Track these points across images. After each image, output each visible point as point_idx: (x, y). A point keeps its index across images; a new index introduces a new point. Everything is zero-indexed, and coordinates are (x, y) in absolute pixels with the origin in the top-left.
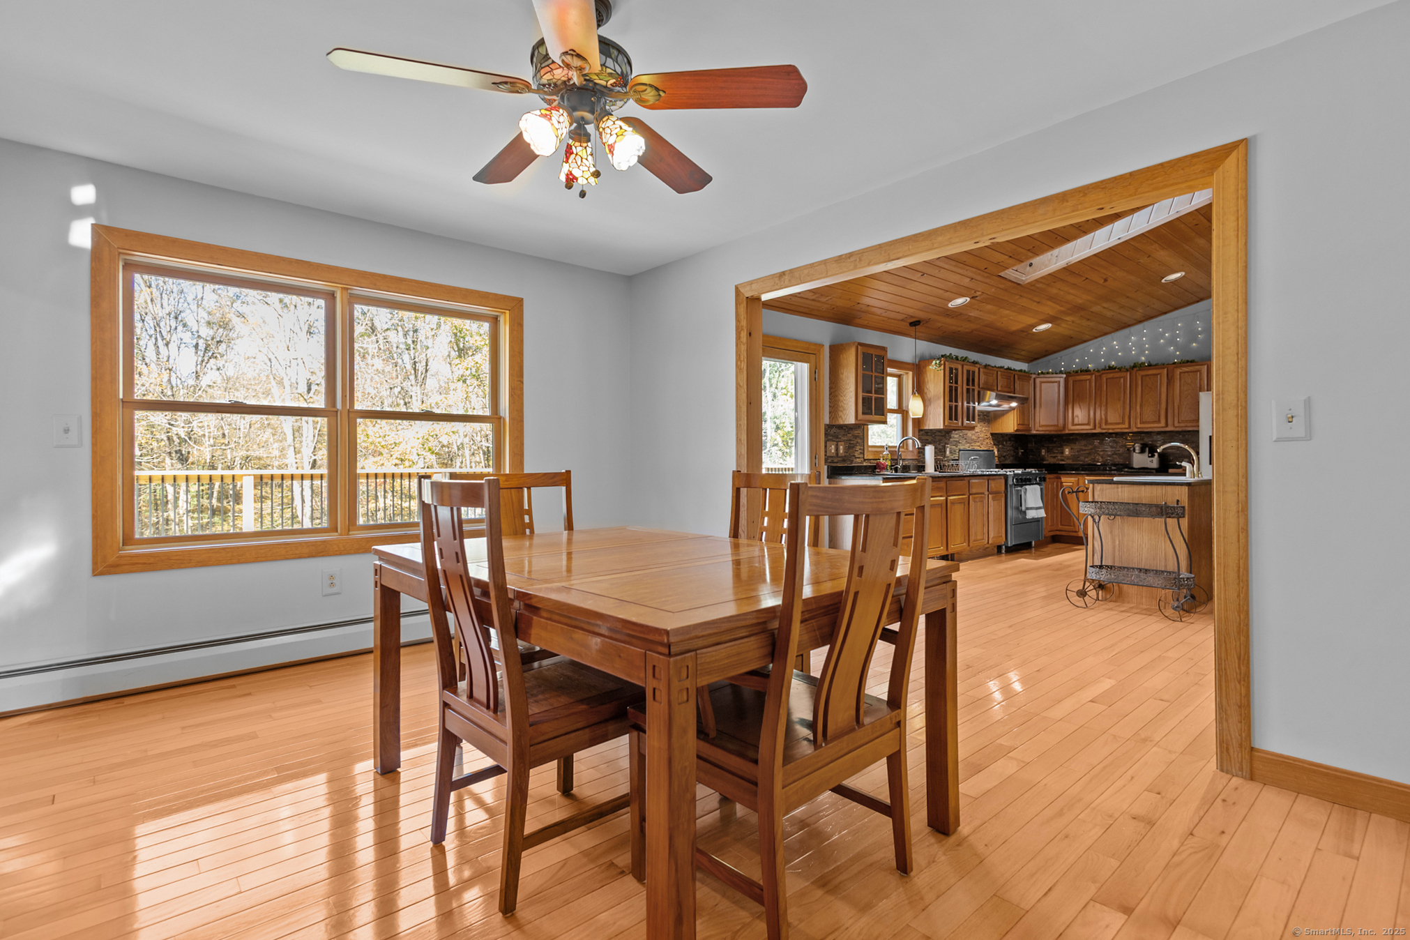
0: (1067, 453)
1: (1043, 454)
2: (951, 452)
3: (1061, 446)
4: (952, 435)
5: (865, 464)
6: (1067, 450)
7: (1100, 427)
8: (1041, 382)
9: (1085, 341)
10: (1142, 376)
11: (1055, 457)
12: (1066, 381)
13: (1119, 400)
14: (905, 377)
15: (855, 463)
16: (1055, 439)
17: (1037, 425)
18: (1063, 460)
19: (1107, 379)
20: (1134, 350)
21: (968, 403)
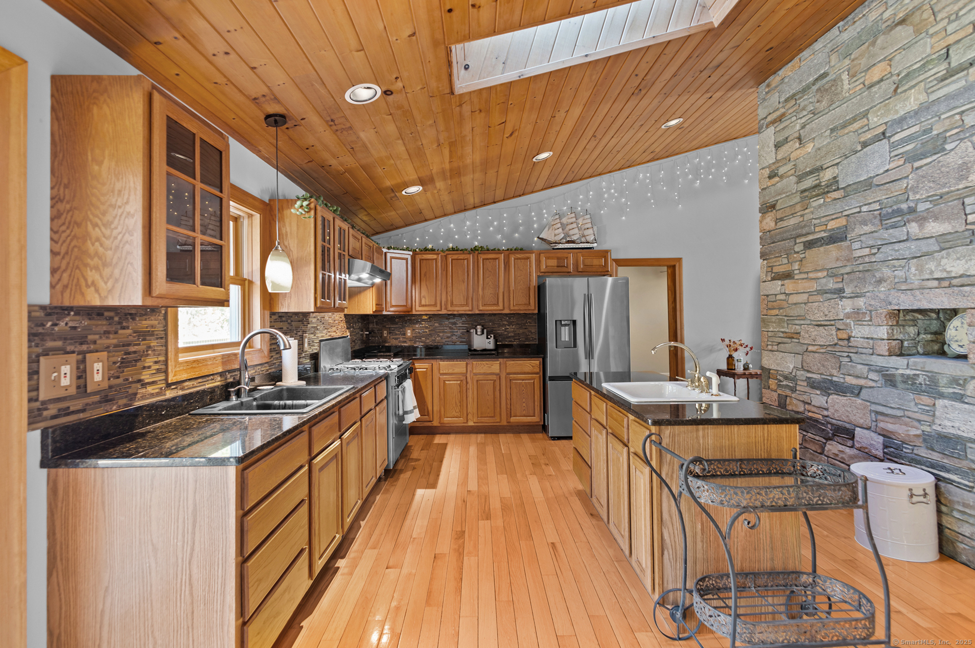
0: (409, 334)
1: (385, 335)
2: (309, 344)
3: (403, 327)
4: (310, 320)
5: (169, 394)
6: (409, 331)
7: (446, 309)
8: (392, 258)
9: (426, 220)
10: (483, 259)
11: (396, 339)
12: (413, 258)
13: (464, 282)
14: (246, 222)
15: (143, 398)
16: (397, 320)
17: (389, 305)
18: (405, 342)
19: (452, 260)
20: (469, 235)
21: (340, 274)
